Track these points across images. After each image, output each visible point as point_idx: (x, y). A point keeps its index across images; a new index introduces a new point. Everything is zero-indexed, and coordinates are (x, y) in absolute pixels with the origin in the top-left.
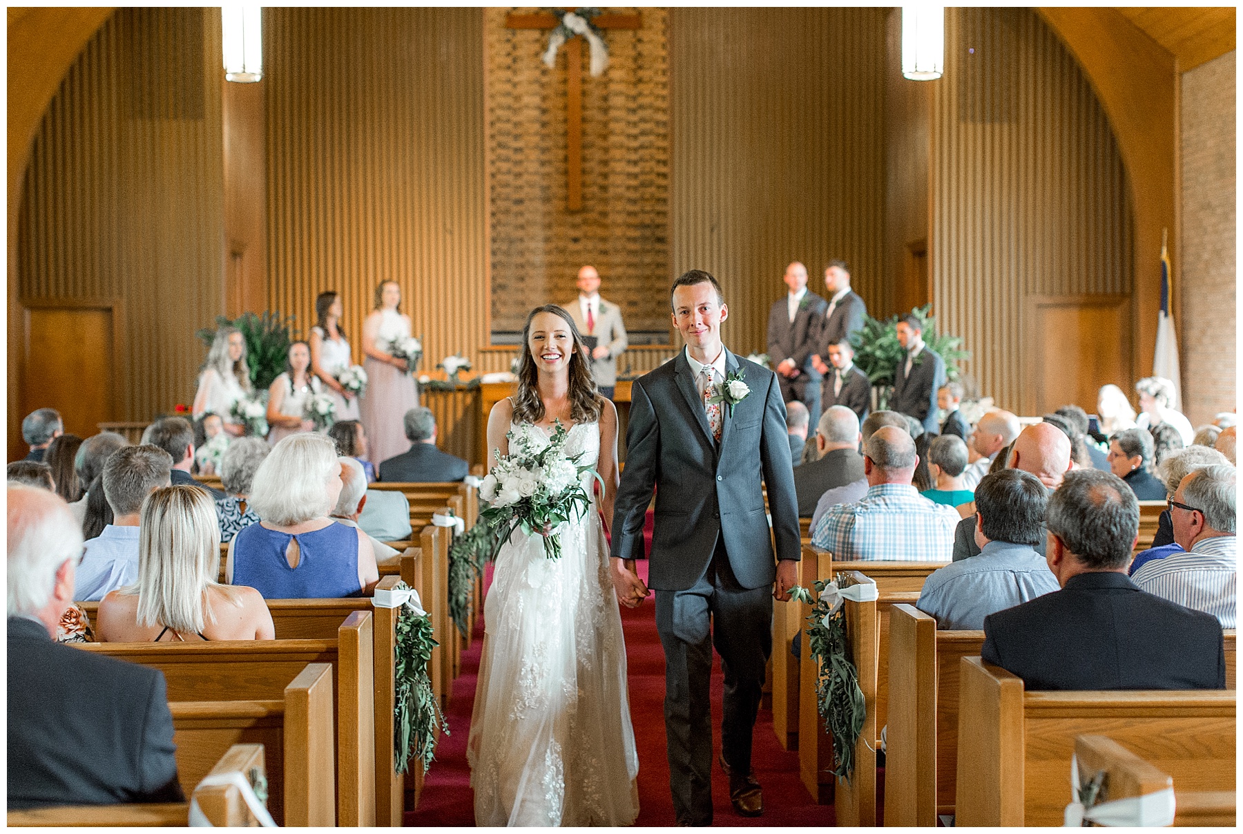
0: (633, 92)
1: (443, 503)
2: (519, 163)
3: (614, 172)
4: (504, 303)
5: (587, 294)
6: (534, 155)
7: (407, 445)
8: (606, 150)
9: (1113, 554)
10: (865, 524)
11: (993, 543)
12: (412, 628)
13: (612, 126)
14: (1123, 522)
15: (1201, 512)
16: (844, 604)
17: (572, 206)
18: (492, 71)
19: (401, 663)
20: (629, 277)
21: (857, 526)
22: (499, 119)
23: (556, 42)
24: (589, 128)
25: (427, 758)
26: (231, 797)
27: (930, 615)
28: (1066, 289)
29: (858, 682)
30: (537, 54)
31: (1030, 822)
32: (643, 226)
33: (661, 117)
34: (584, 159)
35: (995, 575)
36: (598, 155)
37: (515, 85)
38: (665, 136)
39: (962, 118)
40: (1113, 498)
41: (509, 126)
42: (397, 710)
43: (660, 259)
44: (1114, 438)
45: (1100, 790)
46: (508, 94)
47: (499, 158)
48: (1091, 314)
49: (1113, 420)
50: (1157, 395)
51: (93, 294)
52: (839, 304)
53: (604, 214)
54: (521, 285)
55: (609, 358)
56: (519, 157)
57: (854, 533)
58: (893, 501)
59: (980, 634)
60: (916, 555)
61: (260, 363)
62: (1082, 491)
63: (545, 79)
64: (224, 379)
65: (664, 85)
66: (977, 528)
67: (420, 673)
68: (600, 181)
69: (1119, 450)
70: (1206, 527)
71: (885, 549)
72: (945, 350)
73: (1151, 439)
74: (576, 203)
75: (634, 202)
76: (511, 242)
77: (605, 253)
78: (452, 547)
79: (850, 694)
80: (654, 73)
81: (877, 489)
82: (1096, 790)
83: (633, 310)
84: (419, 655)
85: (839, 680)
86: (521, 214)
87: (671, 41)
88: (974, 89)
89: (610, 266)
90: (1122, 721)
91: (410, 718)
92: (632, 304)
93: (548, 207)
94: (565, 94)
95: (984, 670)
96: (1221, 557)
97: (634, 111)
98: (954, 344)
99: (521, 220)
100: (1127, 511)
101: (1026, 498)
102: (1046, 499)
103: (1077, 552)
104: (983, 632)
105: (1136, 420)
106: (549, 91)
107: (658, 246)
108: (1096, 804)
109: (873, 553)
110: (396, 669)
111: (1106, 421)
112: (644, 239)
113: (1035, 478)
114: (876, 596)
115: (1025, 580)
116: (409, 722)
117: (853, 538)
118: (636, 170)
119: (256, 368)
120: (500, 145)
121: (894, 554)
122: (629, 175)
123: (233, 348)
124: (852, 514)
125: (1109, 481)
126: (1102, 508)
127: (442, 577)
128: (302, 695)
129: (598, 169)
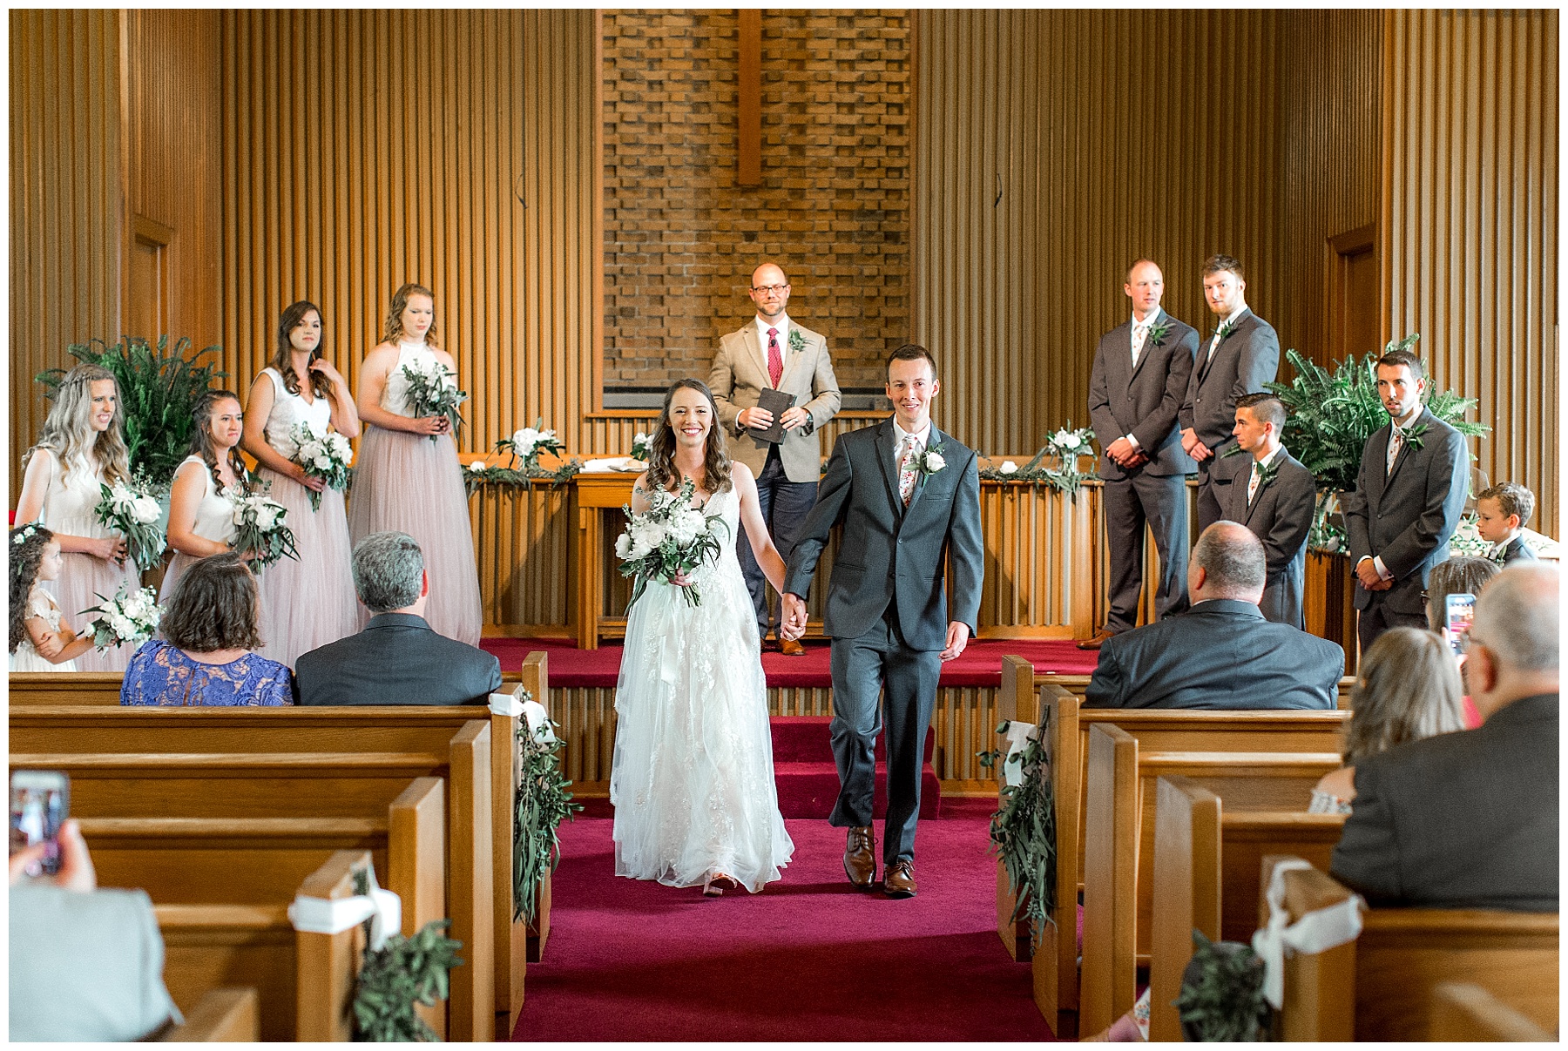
2: (657, 105)
3: (814, 123)
4: (630, 341)
5: (767, 314)
6: (682, 93)
8: (802, 86)
17: (747, 179)
20: (839, 299)
24: (775, 49)
32: (863, 213)
34: (766, 101)
36: (789, 94)
38: (902, 64)
41: (642, 44)
43: (891, 269)
47: (623, 98)
52: (1229, 334)
53: (798, 193)
54: (660, 310)
56: (656, 96)
61: (147, 434)
68: (792, 137)
74: (750, 176)
75: (849, 172)
76: (643, 238)
83: (846, 353)
86: (660, 191)
92: (845, 341)
93: (704, 181)
99: (659, 202)
107: (890, 248)
112: (865, 234)
118: (853, 120)
120: (625, 76)
122: (841, 128)
123: (99, 406)
129: (789, 118)
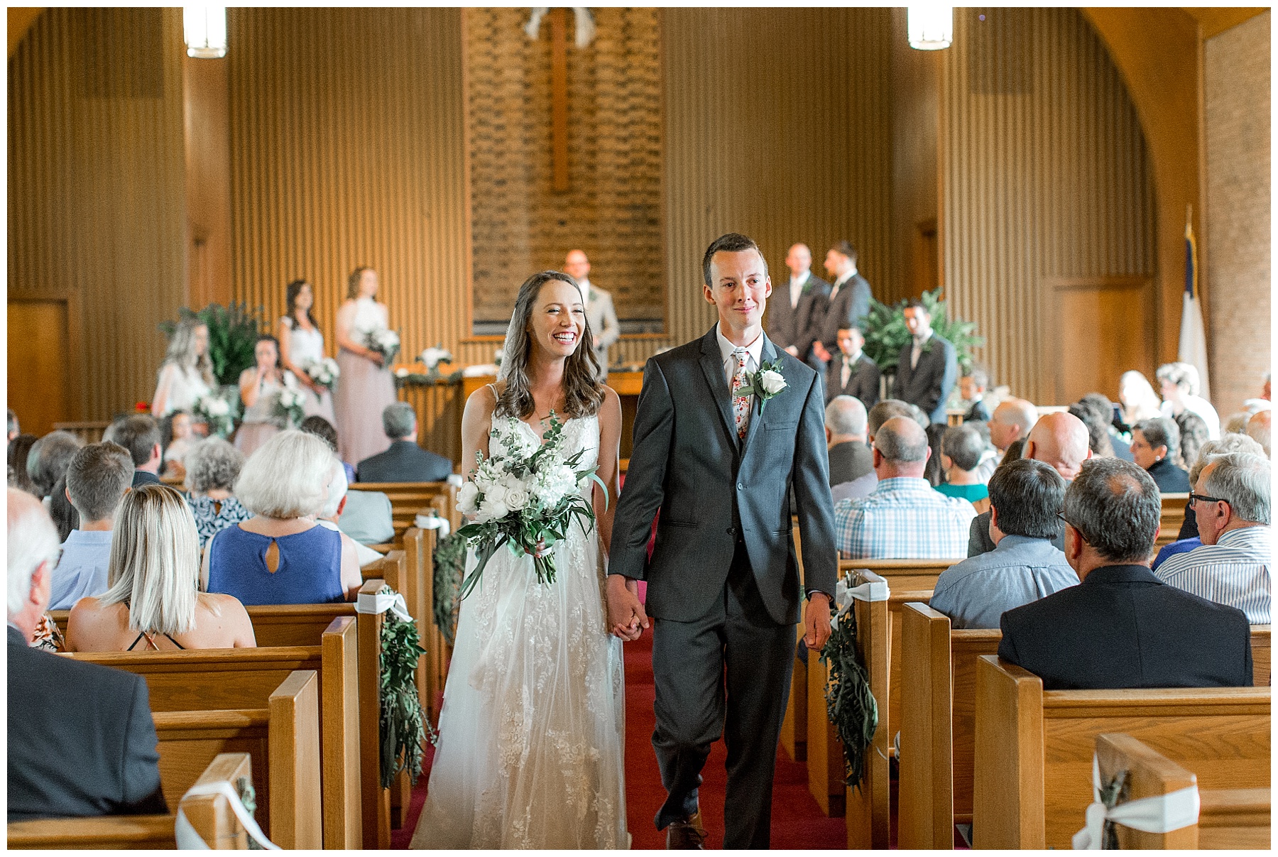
0: (622, 64)
1: (426, 504)
2: (501, 141)
3: (602, 150)
4: (486, 291)
6: (517, 132)
7: (387, 443)
8: (594, 127)
9: (1134, 546)
10: (875, 521)
11: (1009, 537)
12: (397, 634)
13: (600, 100)
14: (1144, 512)
15: (1227, 501)
16: (853, 604)
17: (558, 187)
18: (470, 43)
19: (386, 671)
20: (620, 262)
21: (866, 523)
22: (479, 95)
23: (539, 12)
24: (576, 103)
25: (415, 772)
26: (219, 806)
27: (944, 614)
28: (1084, 269)
29: (870, 686)
30: (518, 25)
32: (635, 207)
33: (652, 91)
34: (570, 136)
35: (1012, 571)
36: (585, 132)
37: (495, 58)
38: (656, 111)
39: (973, 89)
40: (1133, 488)
41: (490, 102)
42: (383, 721)
43: (653, 242)
44: (1137, 427)
45: (1122, 789)
46: (488, 67)
47: (480, 136)
48: (1112, 296)
49: (1135, 409)
50: (1179, 382)
51: (46, 285)
52: (843, 287)
53: (592, 195)
54: (504, 271)
55: (600, 348)
56: (500, 134)
57: (863, 529)
58: (904, 496)
60: (929, 552)
61: (226, 358)
62: (1100, 481)
63: (528, 51)
64: (186, 376)
65: (655, 56)
66: (992, 522)
67: (407, 682)
68: (588, 159)
69: (1142, 440)
70: (1233, 518)
71: (896, 546)
72: (957, 337)
73: (1176, 428)
74: (561, 184)
75: (624, 181)
76: (493, 225)
77: (593, 236)
78: (436, 550)
79: (860, 698)
80: (644, 44)
81: (887, 483)
82: (1117, 789)
83: (625, 296)
84: (405, 663)
85: (849, 684)
86: (504, 195)
88: (985, 58)
89: (598, 249)
90: (1146, 720)
91: (397, 729)
92: (624, 290)
93: (532, 188)
94: (549, 67)
95: (1001, 669)
96: (1249, 550)
97: (623, 85)
98: (966, 330)
99: (503, 202)
100: (1148, 501)
101: (1042, 489)
102: (1063, 490)
103: (1096, 545)
104: (1000, 630)
105: (1160, 407)
106: (532, 64)
107: (652, 229)
108: (1118, 804)
109: (883, 551)
110: (382, 678)
111: (1129, 410)
112: (635, 221)
113: (1052, 468)
114: (887, 595)
115: (1043, 576)
116: (396, 734)
117: (862, 535)
118: (626, 147)
120: (481, 122)
121: (906, 552)
122: (619, 153)
123: (198, 342)
124: (861, 509)
125: (1129, 470)
126: (1122, 498)
127: (426, 583)
128: (287, 703)
129: (586, 147)
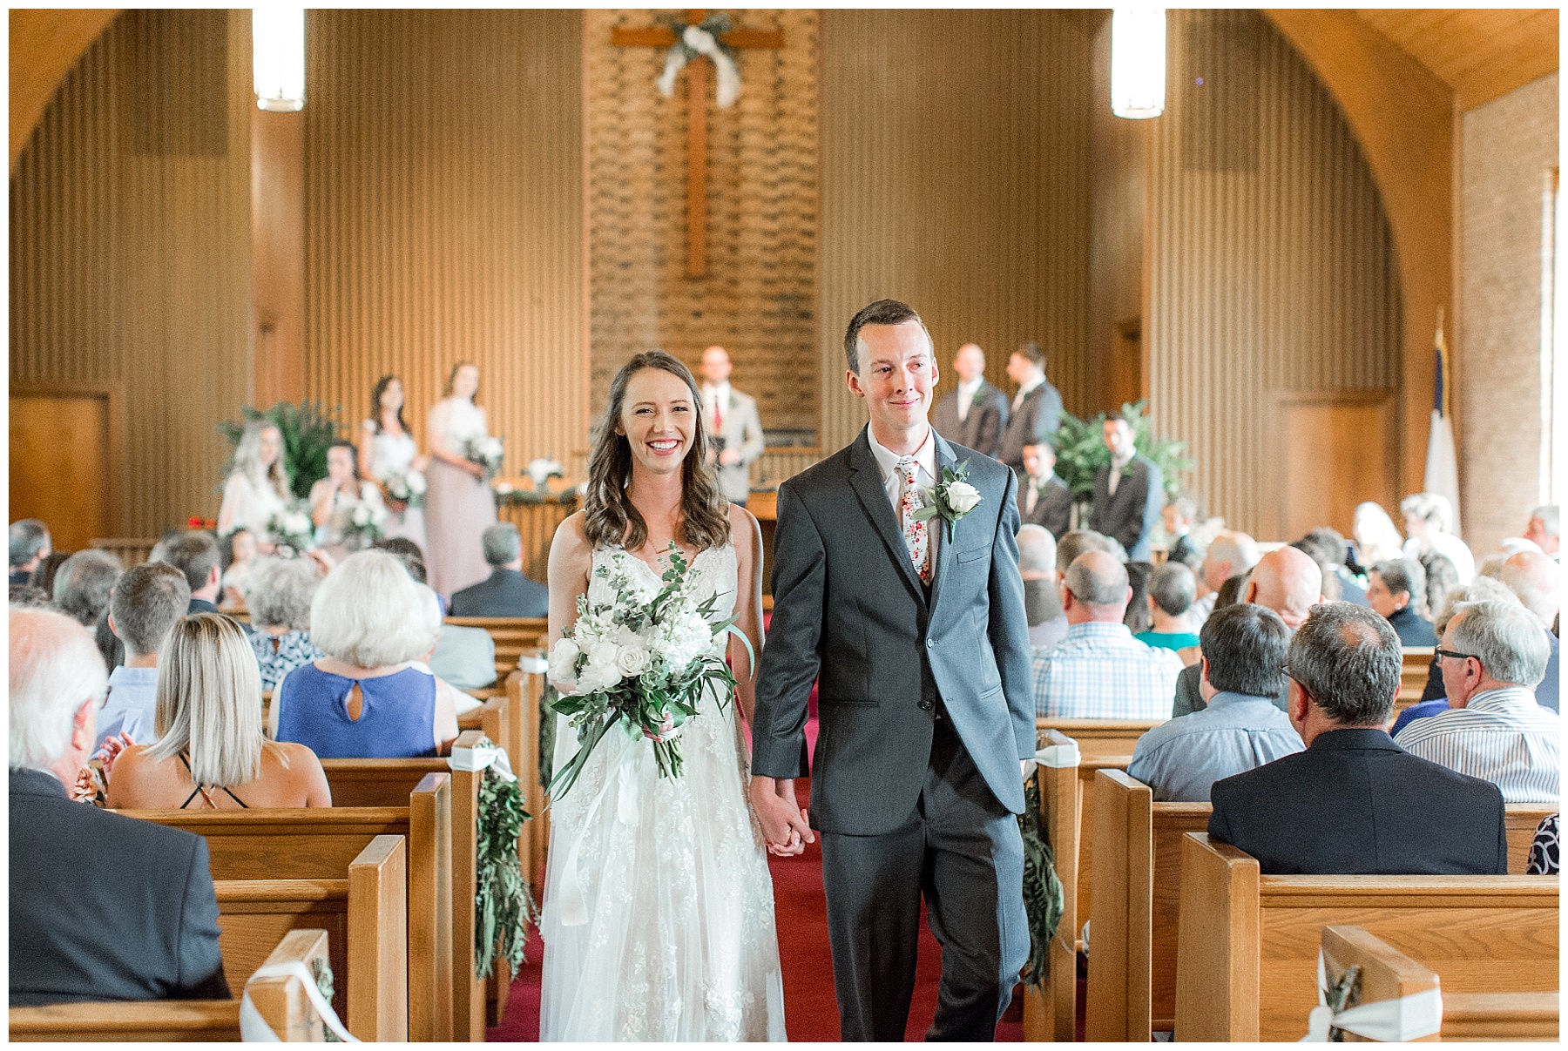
0: (772, 128)
1: (533, 643)
2: (626, 216)
3: (746, 229)
5: (714, 383)
6: (646, 206)
7: (485, 572)
8: (737, 201)
9: (1370, 707)
10: (1063, 673)
11: (1223, 694)
12: (498, 796)
13: (746, 170)
14: (1382, 667)
15: (1477, 658)
16: (1037, 771)
17: (694, 272)
18: (593, 100)
19: (483, 840)
20: (766, 363)
21: (1053, 675)
22: (601, 161)
23: (675, 64)
24: (717, 172)
25: (515, 959)
26: (291, 990)
27: (1144, 783)
28: (1315, 381)
29: (1055, 867)
30: (650, 79)
31: (1267, 1035)
32: (782, 297)
33: (807, 160)
34: (709, 212)
35: (1225, 734)
36: (726, 207)
37: (622, 117)
38: (811, 184)
39: (1187, 165)
40: (1370, 638)
41: (614, 170)
42: (479, 899)
43: (804, 339)
44: (1375, 569)
45: (1352, 990)
46: (613, 129)
47: (602, 210)
48: (1348, 414)
49: (1373, 548)
50: (1428, 516)
51: (84, 376)
52: (1028, 397)
53: (734, 282)
55: (741, 465)
56: (625, 208)
57: (1049, 683)
58: (1099, 644)
59: (1206, 807)
60: (1126, 711)
61: (299, 465)
62: (1331, 629)
63: (660, 111)
64: (254, 486)
65: (811, 120)
66: (1203, 676)
67: (509, 852)
68: (729, 240)
69: (1380, 584)
70: (1485, 677)
71: (1088, 703)
72: (1163, 458)
73: (1422, 571)
74: (697, 269)
75: (772, 266)
76: (616, 315)
77: (734, 330)
78: (543, 699)
79: (1043, 881)
80: (798, 104)
81: (1079, 629)
82: (1347, 991)
83: (770, 403)
84: (507, 830)
85: (1030, 865)
86: (627, 280)
87: (821, 64)
88: (1202, 129)
89: (740, 346)
90: (1380, 912)
91: (496, 908)
92: (769, 395)
93: (662, 273)
94: (685, 129)
95: (1211, 848)
96: (1504, 715)
97: (772, 152)
98: (1174, 450)
99: (628, 289)
100: (1387, 654)
101: (1262, 639)
102: (1287, 642)
103: (1325, 705)
104: (1210, 803)
105: (1402, 547)
106: (665, 126)
107: (803, 323)
108: (1346, 1008)
109: (1073, 709)
110: (478, 847)
111: (1365, 549)
112: (784, 314)
113: (1275, 615)
114: (1077, 761)
115: (1262, 742)
116: (495, 913)
117: (1048, 689)
118: (775, 226)
119: (294, 472)
120: (603, 194)
121: (1100, 710)
122: (767, 233)
123: (265, 449)
124: (1048, 659)
125: (1365, 617)
126: (1357, 650)
127: (531, 736)
128: (370, 873)
129: (729, 225)
